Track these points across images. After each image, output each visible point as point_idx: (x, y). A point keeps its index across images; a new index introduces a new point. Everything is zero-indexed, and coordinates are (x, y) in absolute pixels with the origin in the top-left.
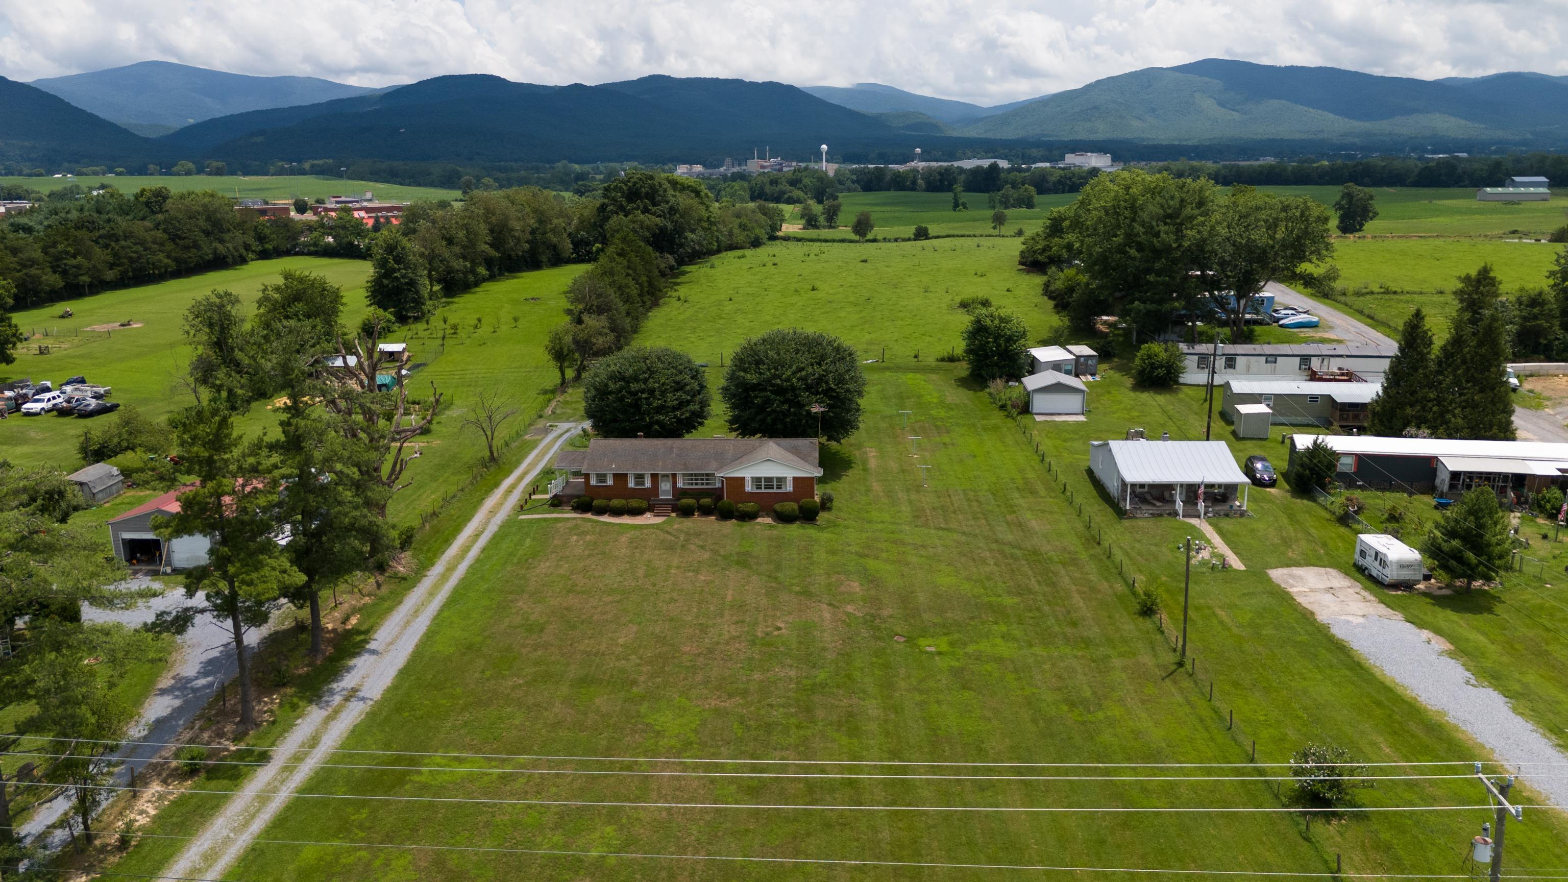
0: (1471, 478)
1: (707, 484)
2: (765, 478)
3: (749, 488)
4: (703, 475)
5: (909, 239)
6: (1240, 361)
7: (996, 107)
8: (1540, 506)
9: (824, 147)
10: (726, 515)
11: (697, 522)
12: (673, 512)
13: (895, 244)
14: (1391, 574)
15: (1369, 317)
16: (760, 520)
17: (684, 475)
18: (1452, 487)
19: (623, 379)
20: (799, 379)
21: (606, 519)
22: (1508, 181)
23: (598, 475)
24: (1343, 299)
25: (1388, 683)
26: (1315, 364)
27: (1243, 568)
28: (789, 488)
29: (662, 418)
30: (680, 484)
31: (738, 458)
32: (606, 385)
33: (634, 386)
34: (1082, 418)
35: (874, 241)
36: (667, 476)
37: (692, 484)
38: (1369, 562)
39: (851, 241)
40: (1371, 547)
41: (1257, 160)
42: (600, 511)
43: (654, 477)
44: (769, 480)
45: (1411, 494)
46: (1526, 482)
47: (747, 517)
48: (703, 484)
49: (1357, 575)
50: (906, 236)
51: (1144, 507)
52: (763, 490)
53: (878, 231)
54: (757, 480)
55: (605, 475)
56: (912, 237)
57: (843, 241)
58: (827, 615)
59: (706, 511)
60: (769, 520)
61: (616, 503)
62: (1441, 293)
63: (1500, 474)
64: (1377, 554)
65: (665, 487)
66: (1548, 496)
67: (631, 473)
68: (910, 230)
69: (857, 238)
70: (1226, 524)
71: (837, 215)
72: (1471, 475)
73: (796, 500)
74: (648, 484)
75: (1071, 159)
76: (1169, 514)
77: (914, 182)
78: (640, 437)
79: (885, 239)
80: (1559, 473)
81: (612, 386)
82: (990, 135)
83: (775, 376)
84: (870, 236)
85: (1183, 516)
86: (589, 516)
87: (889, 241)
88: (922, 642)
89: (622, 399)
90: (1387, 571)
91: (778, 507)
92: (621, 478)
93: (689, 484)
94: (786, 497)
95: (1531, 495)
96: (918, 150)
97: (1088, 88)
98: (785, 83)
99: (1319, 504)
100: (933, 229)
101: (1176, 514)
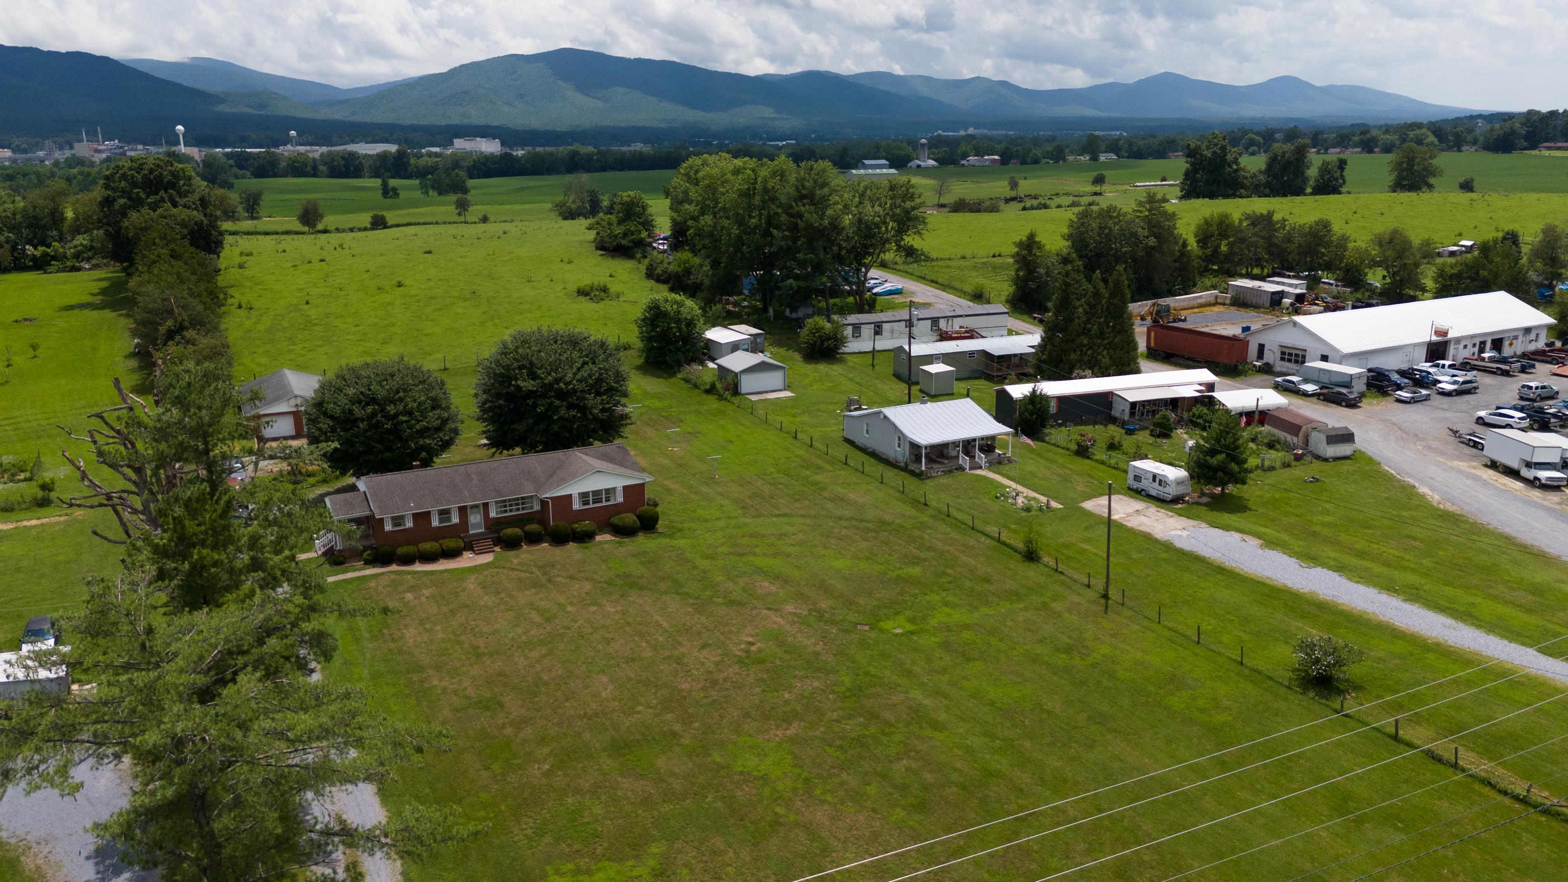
0: (1144, 406)
1: (523, 509)
2: (593, 492)
3: (576, 505)
4: (518, 499)
5: (365, 229)
6: (886, 326)
7: (356, 89)
8: (1192, 422)
9: (180, 128)
10: (559, 539)
11: (527, 554)
12: (496, 545)
13: (352, 235)
14: (1172, 491)
15: (932, 281)
16: (598, 538)
17: (497, 502)
18: (1132, 414)
19: (373, 400)
20: (580, 381)
21: (418, 567)
22: (860, 164)
23: (393, 518)
24: (895, 266)
25: (1260, 580)
26: (943, 324)
27: (1061, 506)
28: (620, 499)
29: (428, 441)
30: (493, 514)
31: (555, 475)
32: (351, 411)
33: (391, 409)
34: (788, 394)
35: (325, 231)
36: (476, 506)
37: (506, 511)
38: (1145, 484)
39: (297, 233)
40: (1146, 471)
41: (630, 146)
42: (408, 560)
43: (463, 510)
44: (597, 493)
45: (1106, 425)
46: (1179, 404)
47: (584, 537)
48: (518, 510)
49: (1137, 496)
50: (363, 226)
51: (935, 466)
52: (592, 506)
53: (329, 221)
54: (584, 496)
55: (402, 517)
56: (369, 226)
57: (287, 233)
58: (779, 620)
59: (534, 539)
60: (607, 537)
61: (427, 546)
62: (964, 258)
63: (1161, 400)
64: (1154, 477)
65: (475, 519)
66: (1197, 413)
67: (434, 510)
68: (365, 219)
69: (306, 229)
70: (1005, 469)
71: (258, 204)
72: (1144, 403)
73: (633, 511)
74: (455, 520)
75: (460, 144)
76: (957, 469)
77: (315, 168)
78: (417, 467)
79: (338, 230)
80: (1198, 394)
81: (358, 411)
82: (357, 118)
83: (557, 381)
84: (320, 227)
85: (971, 469)
86: (394, 567)
87: (344, 231)
88: (887, 625)
89: (377, 426)
90: (1168, 489)
91: (615, 520)
92: (422, 518)
93: (501, 512)
94: (617, 509)
95: (1185, 415)
96: (293, 133)
97: (454, 72)
98: (98, 54)
99: (1048, 443)
100: (391, 217)
101: (963, 469)
